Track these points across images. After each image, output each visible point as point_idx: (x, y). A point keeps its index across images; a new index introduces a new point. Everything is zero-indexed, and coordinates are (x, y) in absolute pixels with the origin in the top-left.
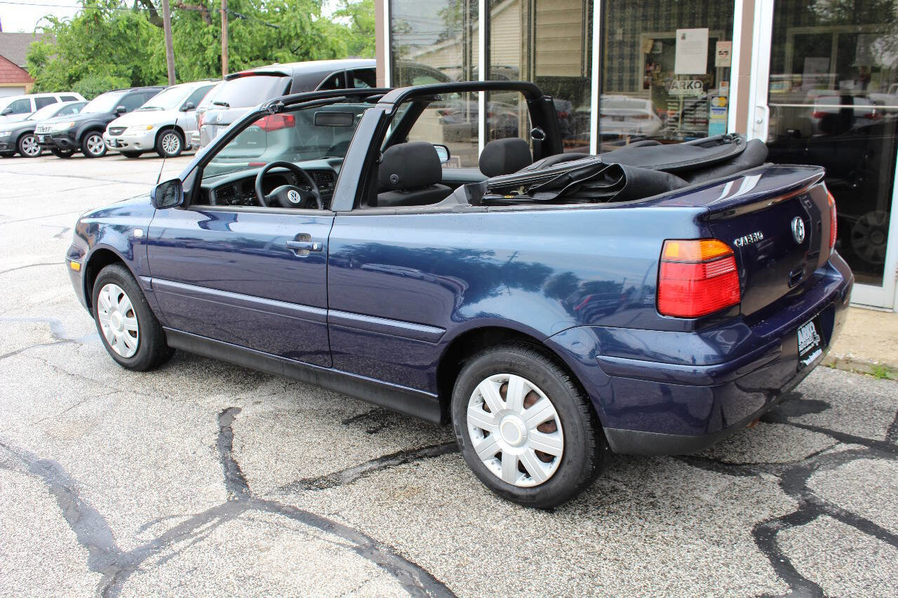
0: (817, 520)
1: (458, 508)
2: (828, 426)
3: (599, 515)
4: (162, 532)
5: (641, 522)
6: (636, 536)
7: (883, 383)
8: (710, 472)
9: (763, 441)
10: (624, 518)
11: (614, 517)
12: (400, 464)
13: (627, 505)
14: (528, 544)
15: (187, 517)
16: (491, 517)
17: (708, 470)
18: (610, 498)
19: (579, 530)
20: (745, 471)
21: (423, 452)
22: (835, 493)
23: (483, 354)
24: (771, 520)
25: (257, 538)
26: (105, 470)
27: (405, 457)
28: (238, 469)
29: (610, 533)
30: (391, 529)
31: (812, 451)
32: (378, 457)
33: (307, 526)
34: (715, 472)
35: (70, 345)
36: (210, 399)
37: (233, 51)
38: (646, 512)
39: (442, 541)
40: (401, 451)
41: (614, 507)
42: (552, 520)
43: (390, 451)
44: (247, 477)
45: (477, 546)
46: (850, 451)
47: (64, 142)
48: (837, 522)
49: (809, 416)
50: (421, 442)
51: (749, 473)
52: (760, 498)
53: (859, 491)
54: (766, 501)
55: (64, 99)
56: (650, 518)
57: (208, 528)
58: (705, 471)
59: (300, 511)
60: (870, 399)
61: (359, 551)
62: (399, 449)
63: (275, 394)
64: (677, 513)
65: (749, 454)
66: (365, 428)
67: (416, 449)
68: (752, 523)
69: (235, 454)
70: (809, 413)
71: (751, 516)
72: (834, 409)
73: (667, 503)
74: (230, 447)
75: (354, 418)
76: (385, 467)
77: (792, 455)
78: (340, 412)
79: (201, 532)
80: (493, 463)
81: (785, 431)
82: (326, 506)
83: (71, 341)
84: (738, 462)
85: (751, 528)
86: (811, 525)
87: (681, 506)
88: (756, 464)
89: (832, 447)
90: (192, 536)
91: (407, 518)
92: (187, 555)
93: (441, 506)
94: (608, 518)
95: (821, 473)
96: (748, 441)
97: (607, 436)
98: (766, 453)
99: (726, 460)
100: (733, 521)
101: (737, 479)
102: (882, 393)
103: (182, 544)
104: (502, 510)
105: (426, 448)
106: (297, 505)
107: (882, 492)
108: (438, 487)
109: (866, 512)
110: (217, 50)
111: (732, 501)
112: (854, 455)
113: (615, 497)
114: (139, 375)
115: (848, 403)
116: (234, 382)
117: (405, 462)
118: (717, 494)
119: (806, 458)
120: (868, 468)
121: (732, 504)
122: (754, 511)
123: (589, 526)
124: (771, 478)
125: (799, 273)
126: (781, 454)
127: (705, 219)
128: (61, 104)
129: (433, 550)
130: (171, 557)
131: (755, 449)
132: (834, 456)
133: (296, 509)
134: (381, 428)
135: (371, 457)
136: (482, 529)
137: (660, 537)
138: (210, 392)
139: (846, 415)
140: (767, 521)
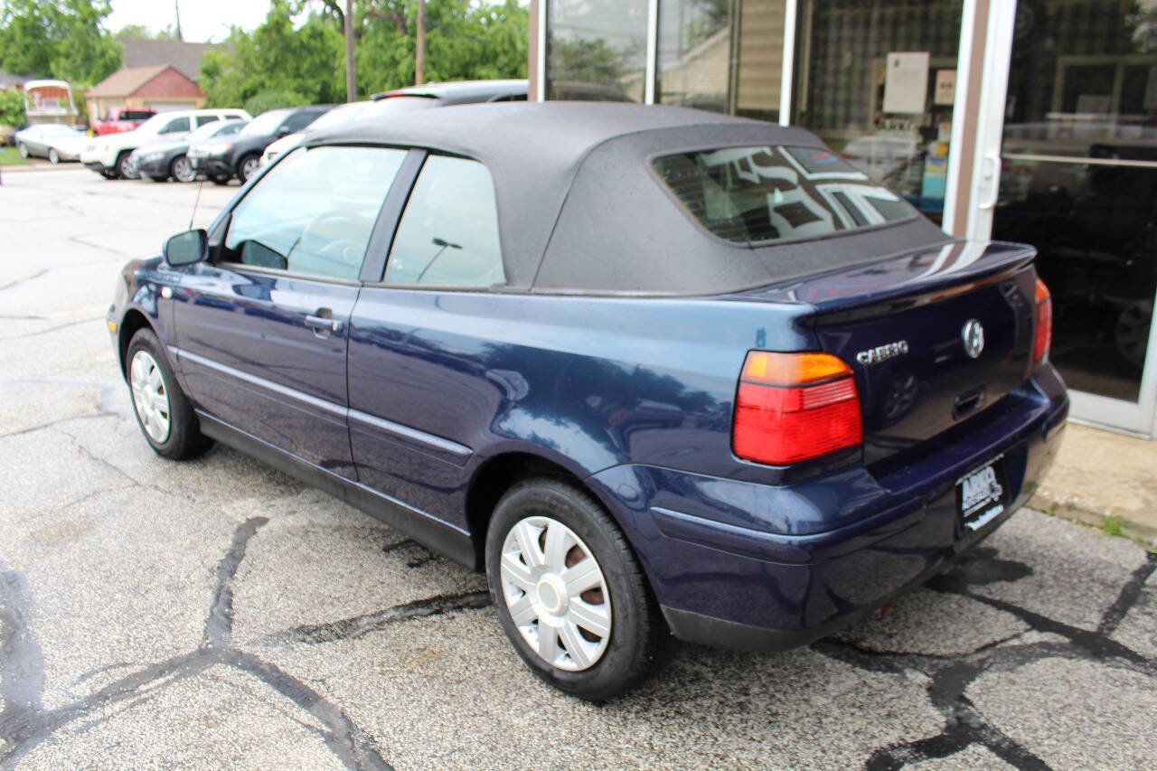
0: (965, 751)
1: (478, 686)
2: (1022, 602)
3: (662, 715)
4: (103, 686)
5: (715, 732)
6: (701, 754)
7: (1116, 542)
8: (836, 661)
9: (925, 619)
10: (696, 723)
11: (681, 720)
12: (431, 614)
13: (706, 703)
14: (551, 752)
15: (140, 667)
16: (517, 705)
17: (835, 658)
18: (686, 690)
19: (628, 736)
20: (884, 663)
21: (466, 600)
22: (1004, 709)
23: (521, 486)
24: (900, 745)
25: (210, 706)
26: (74, 592)
27: (438, 605)
28: (229, 604)
29: (668, 746)
30: (382, 712)
31: (988, 640)
32: (408, 602)
33: (279, 695)
34: (843, 663)
35: (112, 418)
36: (239, 504)
37: (430, 67)
38: (729, 717)
39: (440, 736)
40: (440, 597)
41: (687, 706)
42: (596, 718)
43: (426, 594)
44: (236, 617)
45: (483, 748)
46: (1042, 645)
47: (219, 167)
48: (994, 758)
49: (998, 585)
50: (469, 585)
51: (890, 668)
52: (894, 709)
53: (1037, 709)
54: (902, 715)
55: (229, 117)
56: (730, 727)
57: (159, 686)
58: (831, 659)
59: (278, 671)
60: (1089, 565)
61: (330, 739)
62: (438, 592)
63: (318, 502)
64: (770, 722)
65: (898, 638)
66: (409, 558)
67: (460, 594)
68: (871, 748)
69: (235, 582)
70: (999, 579)
71: (873, 737)
72: (1037, 577)
73: (762, 705)
74: (232, 573)
75: (400, 544)
76: (410, 618)
77: (959, 644)
78: (386, 534)
79: (147, 691)
80: (531, 631)
81: (959, 606)
82: (313, 668)
83: (115, 414)
84: (880, 648)
85: (867, 757)
86: (953, 760)
87: (780, 711)
88: (905, 654)
89: (1017, 636)
90: (135, 695)
91: (408, 695)
92: (115, 724)
93: (459, 682)
94: (673, 722)
95: (991, 676)
96: (903, 618)
97: (666, 616)
98: (923, 637)
99: (864, 644)
100: (845, 742)
101: (870, 677)
102: (1109, 558)
103: (117, 707)
104: (536, 696)
105: (473, 594)
106: (278, 663)
107: (1071, 714)
108: (466, 652)
109: (1039, 744)
110: (412, 65)
111: (853, 710)
112: (1047, 650)
113: (694, 689)
114: (171, 464)
115: (1057, 569)
116: (277, 482)
117: (438, 612)
118: (835, 698)
119: (978, 650)
120: (1060, 672)
121: (852, 714)
122: (880, 728)
123: (644, 731)
124: (919, 678)
125: (972, 398)
126: (943, 641)
127: (811, 323)
128: (223, 123)
129: (422, 749)
130: (96, 724)
131: (909, 630)
132: (1018, 650)
133: (274, 668)
134: (426, 561)
135: (398, 601)
136: (499, 722)
137: (735, 759)
138: (242, 494)
139: (1051, 587)
140: (892, 746)
